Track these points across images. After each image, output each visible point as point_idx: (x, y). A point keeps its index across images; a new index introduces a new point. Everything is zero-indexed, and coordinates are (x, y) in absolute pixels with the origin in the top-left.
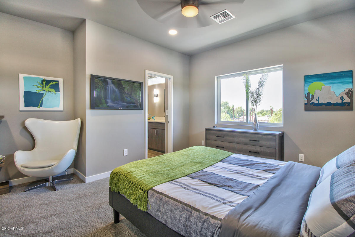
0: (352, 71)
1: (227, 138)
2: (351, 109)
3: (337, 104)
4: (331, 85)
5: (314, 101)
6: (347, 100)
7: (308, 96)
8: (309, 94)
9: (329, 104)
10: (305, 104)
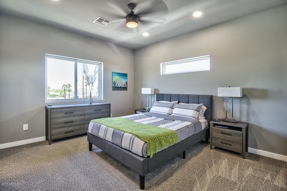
0: (127, 74)
1: (75, 113)
2: (127, 90)
3: (123, 88)
4: (122, 79)
5: (116, 86)
6: (126, 86)
7: (114, 83)
8: (114, 81)
9: (121, 87)
10: (113, 87)
